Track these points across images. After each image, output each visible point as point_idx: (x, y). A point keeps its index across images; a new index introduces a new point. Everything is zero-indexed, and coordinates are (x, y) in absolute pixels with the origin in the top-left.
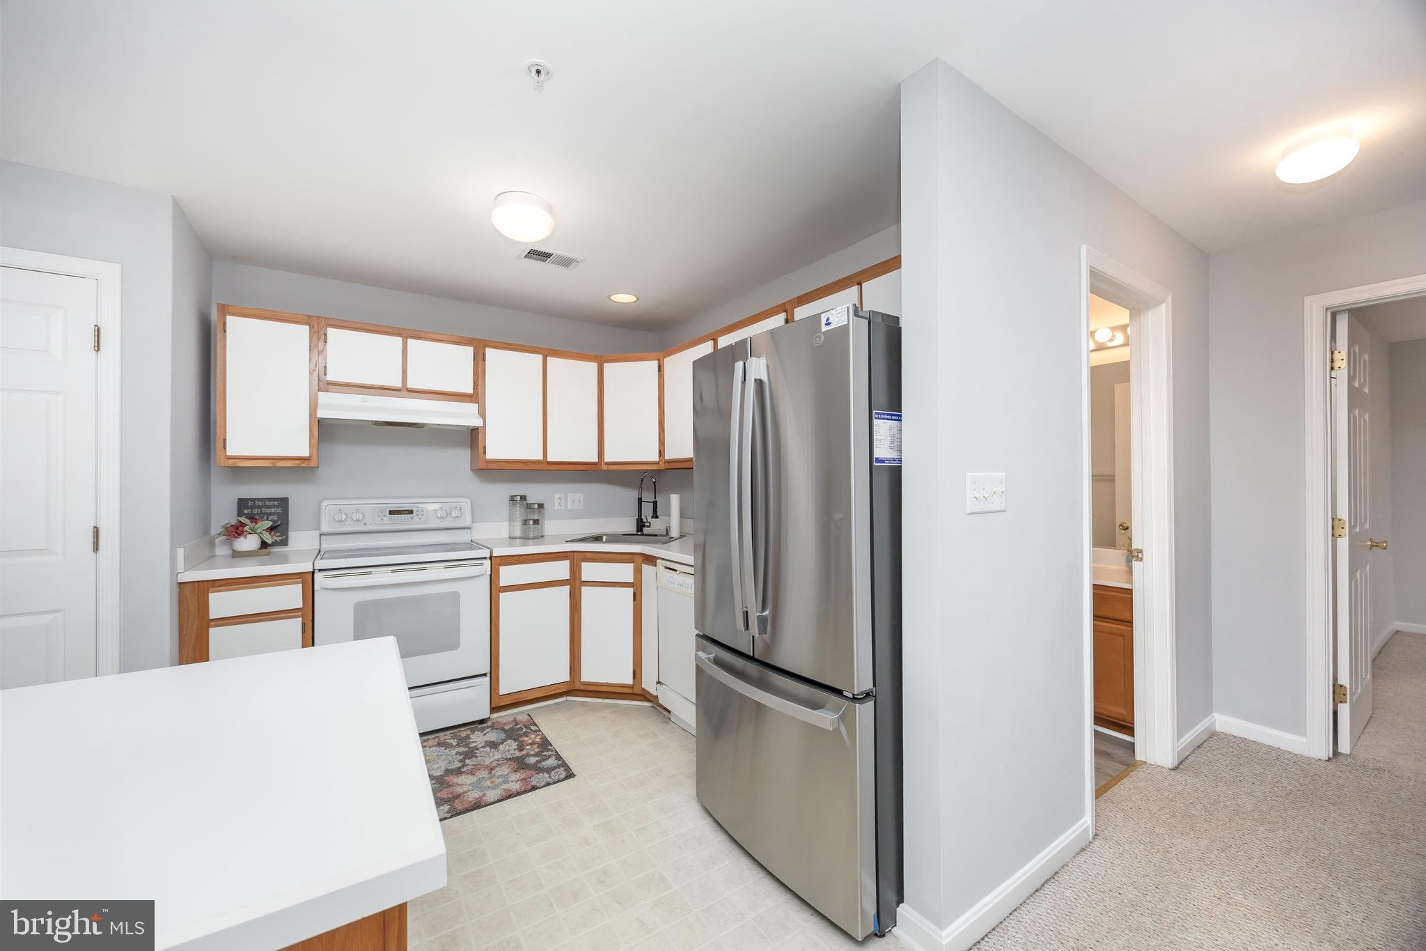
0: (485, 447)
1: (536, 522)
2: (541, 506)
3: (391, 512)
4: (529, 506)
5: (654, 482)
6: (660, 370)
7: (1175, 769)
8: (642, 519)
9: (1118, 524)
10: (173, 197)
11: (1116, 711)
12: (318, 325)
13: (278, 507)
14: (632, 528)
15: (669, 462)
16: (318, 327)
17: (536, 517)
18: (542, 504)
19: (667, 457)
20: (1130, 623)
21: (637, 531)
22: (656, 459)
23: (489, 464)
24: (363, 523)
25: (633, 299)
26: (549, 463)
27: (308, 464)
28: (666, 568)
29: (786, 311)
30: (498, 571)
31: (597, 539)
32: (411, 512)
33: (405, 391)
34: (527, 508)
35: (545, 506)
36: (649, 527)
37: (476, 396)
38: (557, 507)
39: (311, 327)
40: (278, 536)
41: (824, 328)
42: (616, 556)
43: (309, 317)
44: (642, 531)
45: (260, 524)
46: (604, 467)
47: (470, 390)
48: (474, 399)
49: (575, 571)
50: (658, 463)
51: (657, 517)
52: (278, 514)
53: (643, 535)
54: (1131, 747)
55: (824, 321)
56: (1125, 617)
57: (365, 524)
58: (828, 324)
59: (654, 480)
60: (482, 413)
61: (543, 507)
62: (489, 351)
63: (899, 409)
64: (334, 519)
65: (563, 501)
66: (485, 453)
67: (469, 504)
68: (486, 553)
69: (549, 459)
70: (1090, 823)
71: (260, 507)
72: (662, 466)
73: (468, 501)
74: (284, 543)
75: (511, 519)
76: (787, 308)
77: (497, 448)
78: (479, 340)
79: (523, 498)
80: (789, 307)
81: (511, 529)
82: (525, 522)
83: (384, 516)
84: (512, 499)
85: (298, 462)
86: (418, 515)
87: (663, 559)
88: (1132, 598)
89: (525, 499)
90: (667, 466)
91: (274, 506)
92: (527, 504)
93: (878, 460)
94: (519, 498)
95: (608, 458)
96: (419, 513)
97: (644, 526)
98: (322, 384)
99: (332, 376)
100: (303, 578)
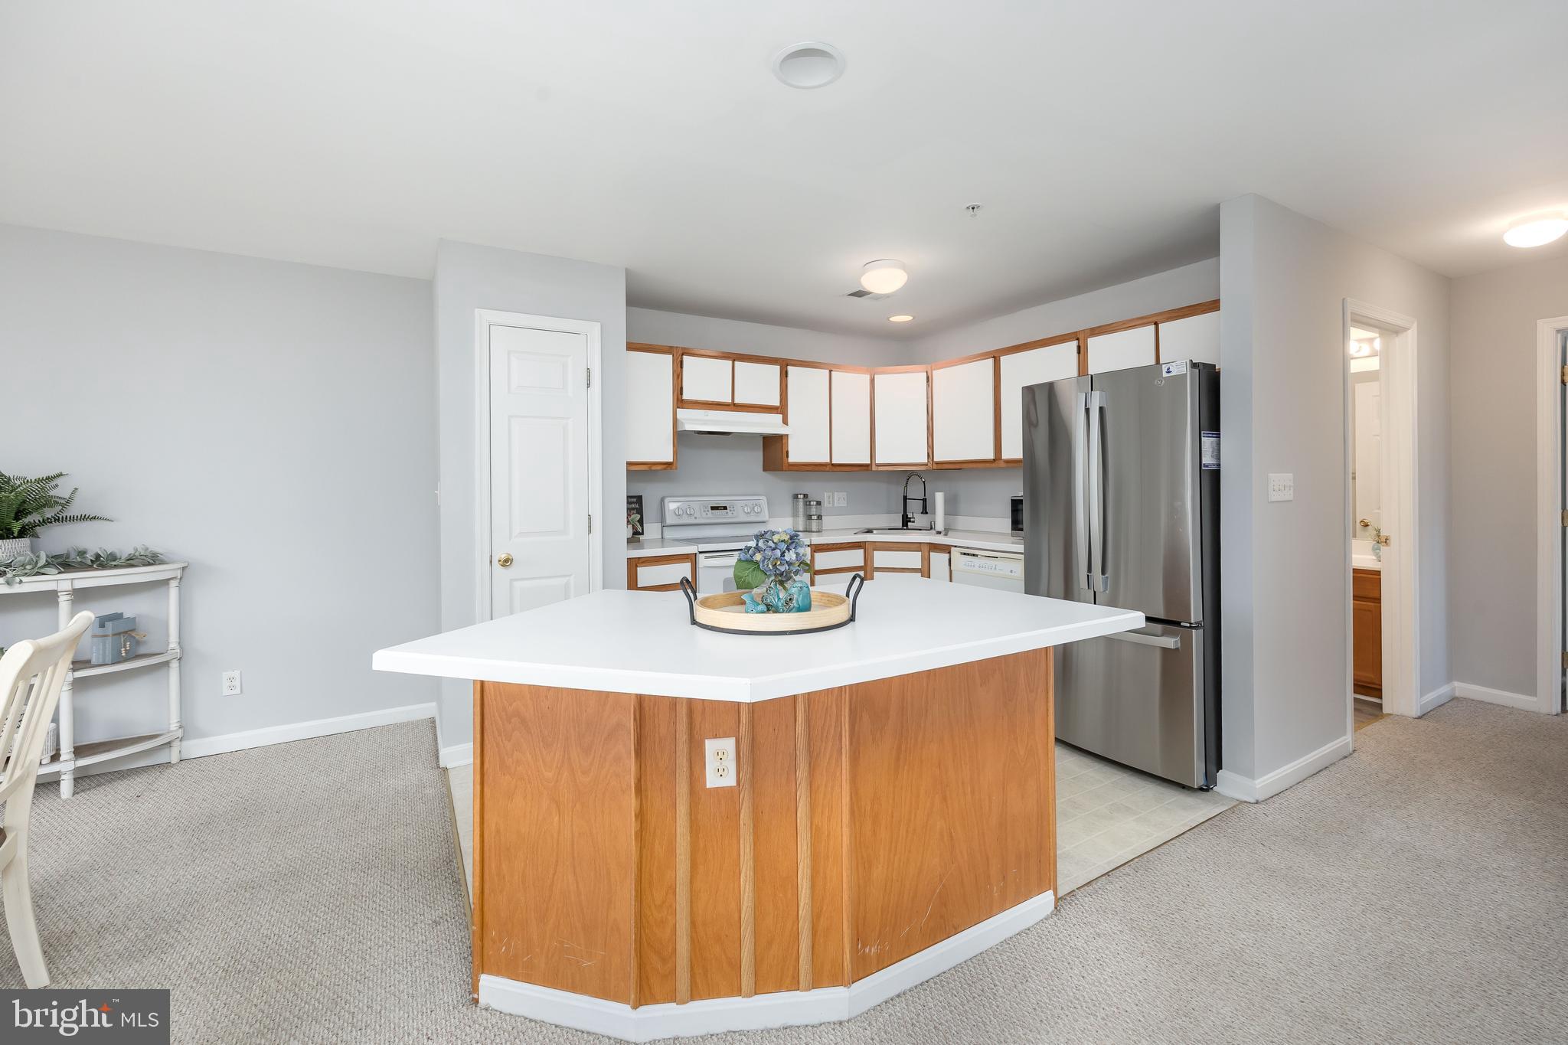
0: (787, 452)
1: (817, 517)
2: (818, 503)
3: (713, 508)
5: (924, 482)
6: (928, 381)
7: (1419, 718)
8: (908, 516)
9: (1358, 521)
10: (626, 269)
11: (1368, 675)
12: (679, 355)
13: (636, 503)
14: (900, 525)
15: (937, 463)
17: (817, 513)
18: (820, 502)
19: (936, 459)
20: (1378, 600)
21: (903, 526)
22: (925, 460)
23: (790, 466)
24: (693, 517)
25: (911, 318)
26: (833, 465)
27: (669, 468)
28: (961, 553)
29: (1078, 339)
31: (869, 532)
32: (726, 508)
33: (734, 407)
34: (807, 505)
36: (914, 522)
37: (782, 409)
38: (826, 505)
39: (676, 356)
41: (1165, 375)
42: (900, 545)
43: (672, 348)
44: (907, 526)
46: (875, 468)
47: (777, 404)
48: (779, 411)
49: (868, 559)
50: (926, 465)
51: (927, 513)
52: (636, 508)
53: (909, 529)
54: (1380, 706)
55: (1165, 370)
56: (1375, 595)
57: (696, 518)
58: (1169, 372)
59: (923, 479)
60: (786, 422)
61: (823, 503)
62: (790, 368)
63: (1218, 429)
64: (675, 513)
65: (831, 499)
66: (787, 456)
67: (766, 501)
69: (833, 462)
70: (1350, 739)
72: (931, 467)
73: (765, 498)
75: (795, 515)
76: (1080, 339)
77: (797, 453)
78: (784, 360)
79: (806, 495)
80: (1081, 337)
81: (795, 523)
82: (810, 517)
83: (710, 511)
85: (664, 466)
87: (956, 546)
88: (1380, 579)
89: (808, 497)
90: (935, 467)
91: (633, 503)
92: (808, 501)
93: (1205, 466)
94: (802, 496)
95: (879, 460)
96: (732, 509)
97: (910, 521)
98: (680, 402)
99: (686, 396)
100: (692, 558)
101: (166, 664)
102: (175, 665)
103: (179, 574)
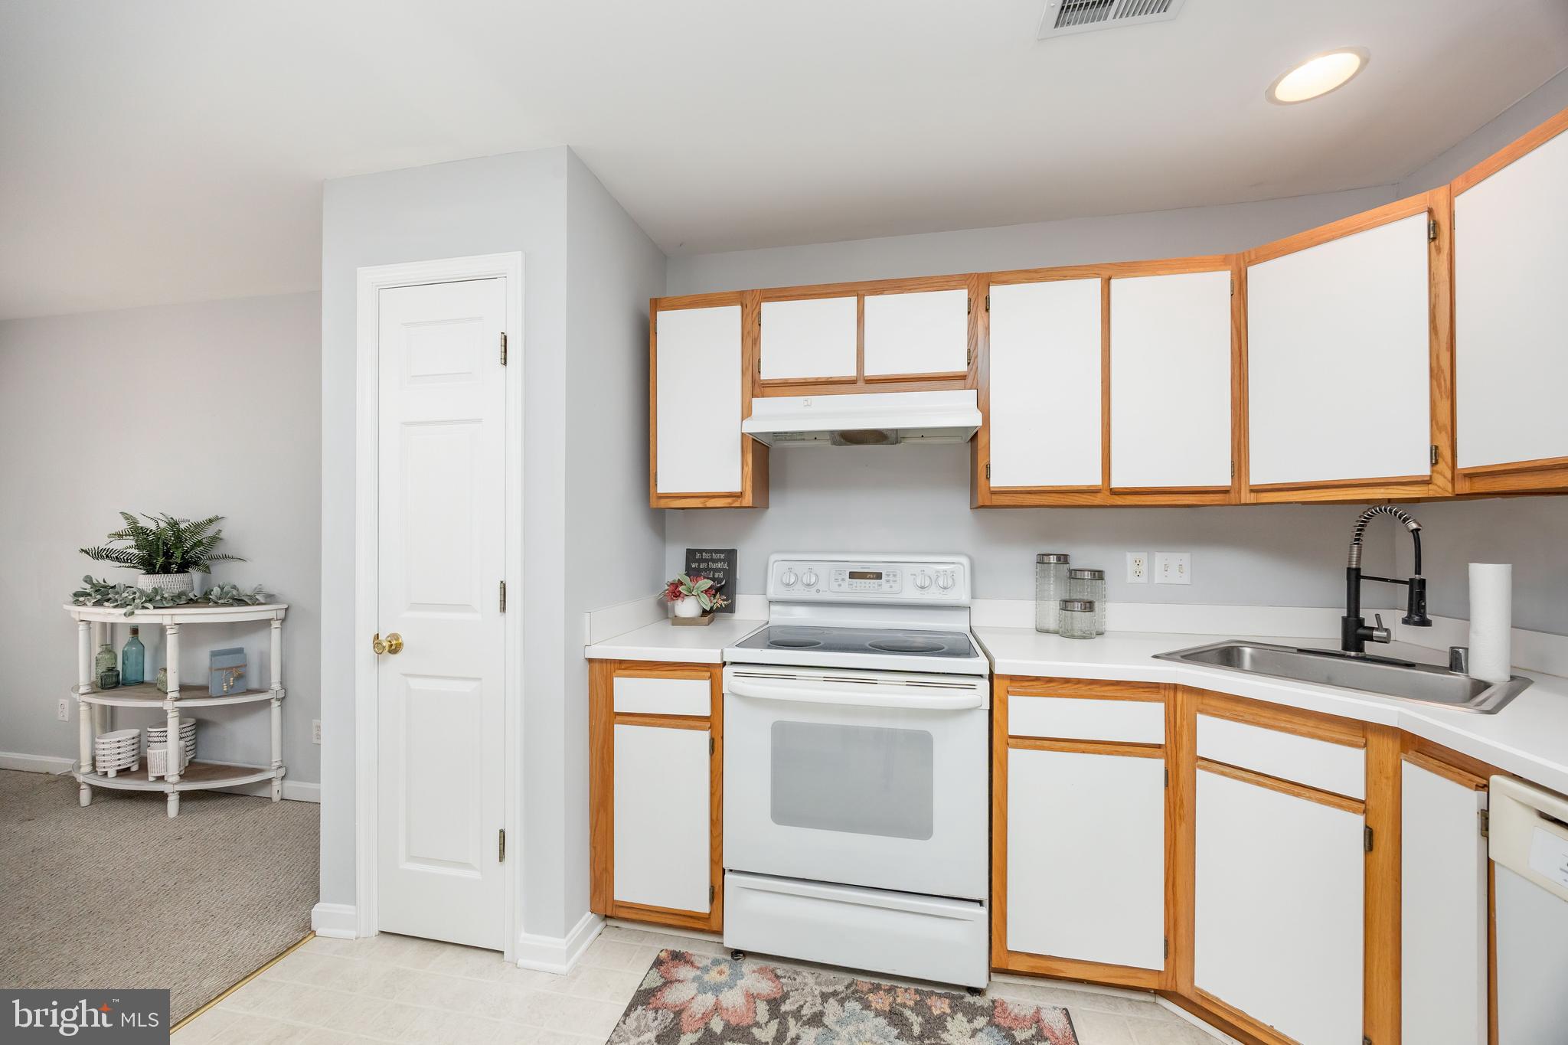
0: (988, 467)
1: (1089, 606)
2: (1098, 575)
3: (853, 575)
4: (1073, 575)
5: (1416, 532)
8: (1360, 623)
10: (569, 150)
12: (750, 302)
13: (724, 561)
14: (1331, 636)
15: (1472, 475)
16: (752, 304)
17: (1087, 597)
18: (1101, 572)
19: (1463, 464)
21: (1346, 647)
22: (1424, 469)
23: (994, 497)
24: (815, 588)
26: (1116, 492)
27: (741, 502)
30: (1005, 704)
31: (1227, 656)
32: (879, 576)
33: (861, 381)
34: (1071, 577)
35: (1106, 576)
36: (1385, 641)
37: (973, 376)
38: (1131, 578)
39: (744, 306)
40: (723, 600)
43: (742, 293)
44: (1361, 650)
45: (700, 582)
46: (1247, 497)
47: (963, 367)
48: (969, 381)
49: (1178, 729)
50: (1427, 482)
51: (1425, 623)
52: (723, 570)
53: (1366, 659)
57: (820, 591)
59: (1414, 526)
60: (983, 405)
61: (1101, 578)
62: (996, 291)
64: (782, 580)
65: (1143, 567)
66: (988, 478)
67: (966, 566)
68: (979, 665)
69: (1117, 482)
71: (707, 561)
72: (1442, 486)
73: (965, 561)
74: (730, 609)
75: (1040, 596)
77: (1011, 468)
78: (979, 275)
79: (1063, 559)
81: (1038, 614)
82: (1066, 604)
83: (843, 580)
84: (1042, 560)
85: (729, 500)
86: (888, 581)
89: (1066, 562)
90: (1461, 488)
91: (720, 560)
92: (1070, 571)
94: (1053, 559)
95: (1259, 474)
96: (891, 578)
97: (1371, 638)
98: (757, 386)
99: (767, 374)
100: (712, 671)
101: (267, 703)
102: (275, 704)
103: (282, 614)
